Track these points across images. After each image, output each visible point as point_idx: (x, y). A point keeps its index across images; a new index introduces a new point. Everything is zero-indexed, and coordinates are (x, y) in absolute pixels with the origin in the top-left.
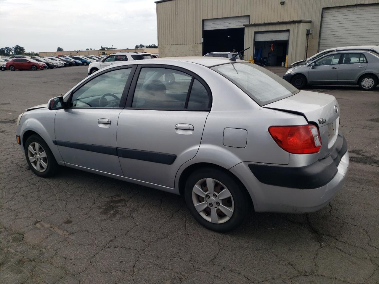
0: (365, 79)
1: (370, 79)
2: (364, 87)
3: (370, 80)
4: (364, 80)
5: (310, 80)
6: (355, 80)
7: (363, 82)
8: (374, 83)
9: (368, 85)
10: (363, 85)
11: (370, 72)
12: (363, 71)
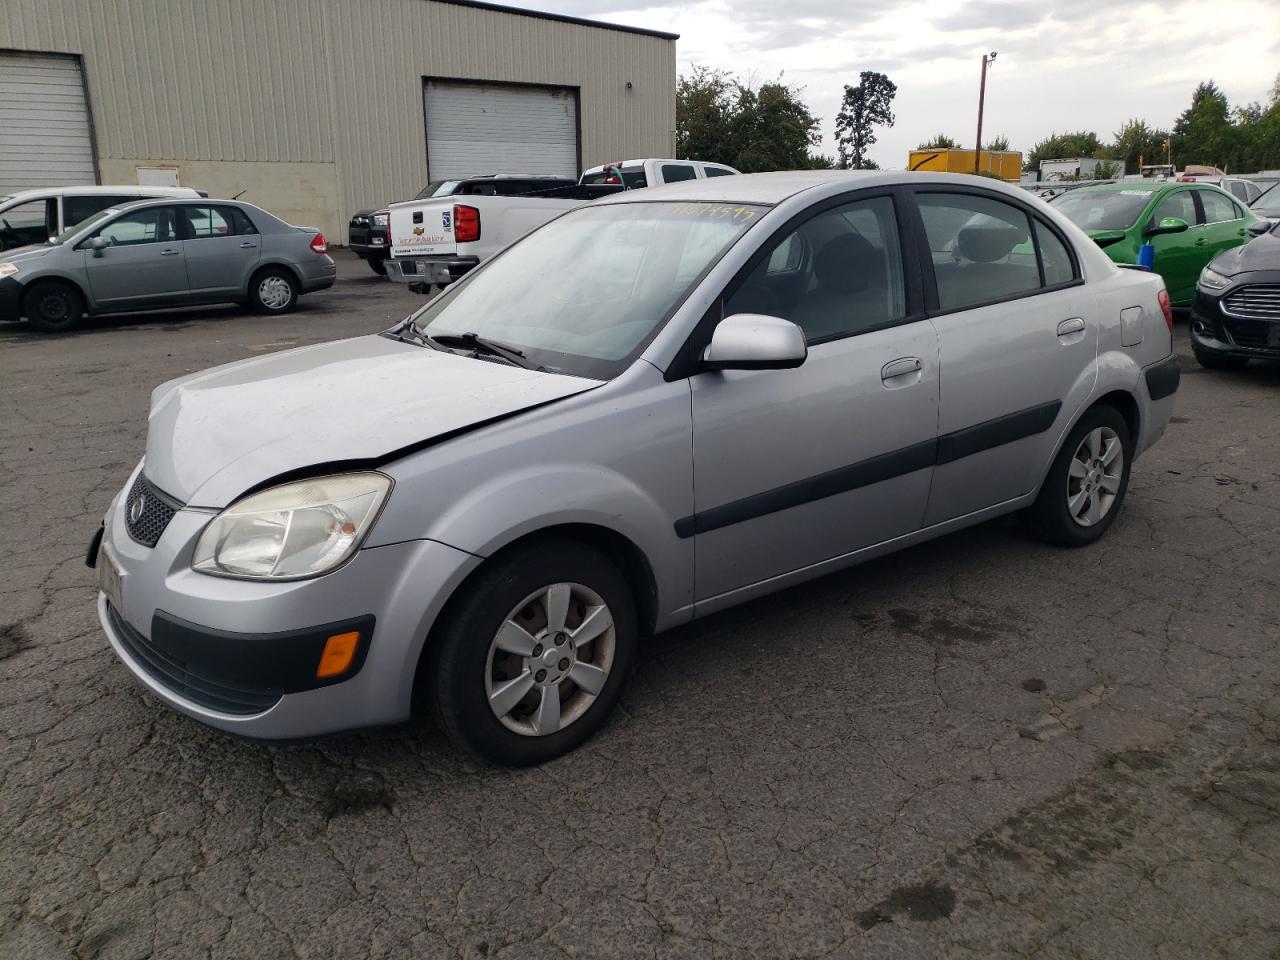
0: (267, 281)
1: (278, 280)
2: (269, 304)
3: (278, 283)
4: (264, 285)
5: (96, 298)
6: (240, 286)
7: (262, 290)
8: (289, 289)
9: (278, 299)
10: (265, 300)
11: (272, 261)
12: (256, 260)
